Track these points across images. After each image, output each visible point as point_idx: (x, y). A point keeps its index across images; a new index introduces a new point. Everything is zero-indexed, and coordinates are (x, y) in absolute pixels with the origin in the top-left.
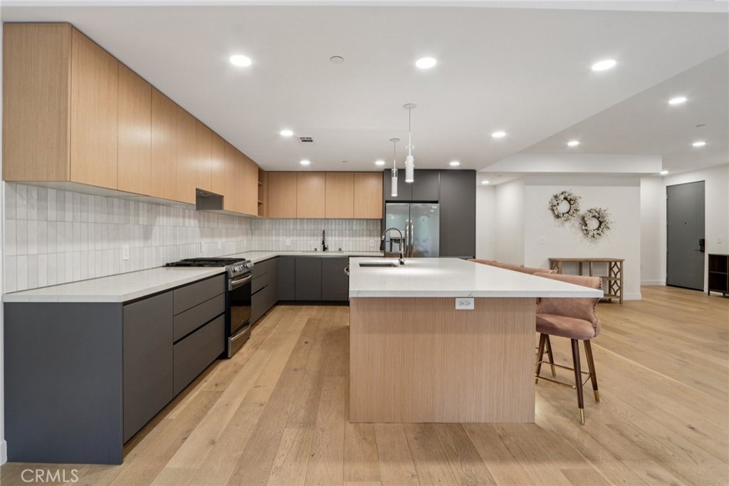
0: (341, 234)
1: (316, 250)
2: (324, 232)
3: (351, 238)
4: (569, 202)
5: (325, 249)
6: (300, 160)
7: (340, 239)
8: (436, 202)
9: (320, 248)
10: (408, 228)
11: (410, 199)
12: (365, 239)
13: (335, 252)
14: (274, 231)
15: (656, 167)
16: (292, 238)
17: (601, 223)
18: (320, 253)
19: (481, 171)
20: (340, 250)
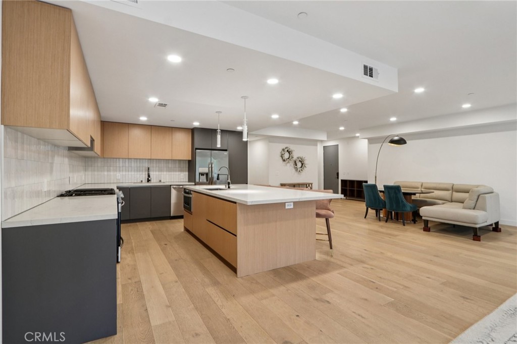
0: (160, 170)
1: (142, 181)
2: (149, 169)
3: (168, 173)
4: (289, 153)
5: (148, 181)
6: (139, 117)
7: (160, 173)
8: (226, 150)
9: (145, 180)
10: (210, 166)
11: (210, 148)
12: (177, 173)
13: (156, 183)
14: (106, 168)
15: (323, 137)
16: (121, 173)
17: (302, 164)
18: (145, 184)
19: (251, 133)
20: (160, 181)
